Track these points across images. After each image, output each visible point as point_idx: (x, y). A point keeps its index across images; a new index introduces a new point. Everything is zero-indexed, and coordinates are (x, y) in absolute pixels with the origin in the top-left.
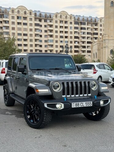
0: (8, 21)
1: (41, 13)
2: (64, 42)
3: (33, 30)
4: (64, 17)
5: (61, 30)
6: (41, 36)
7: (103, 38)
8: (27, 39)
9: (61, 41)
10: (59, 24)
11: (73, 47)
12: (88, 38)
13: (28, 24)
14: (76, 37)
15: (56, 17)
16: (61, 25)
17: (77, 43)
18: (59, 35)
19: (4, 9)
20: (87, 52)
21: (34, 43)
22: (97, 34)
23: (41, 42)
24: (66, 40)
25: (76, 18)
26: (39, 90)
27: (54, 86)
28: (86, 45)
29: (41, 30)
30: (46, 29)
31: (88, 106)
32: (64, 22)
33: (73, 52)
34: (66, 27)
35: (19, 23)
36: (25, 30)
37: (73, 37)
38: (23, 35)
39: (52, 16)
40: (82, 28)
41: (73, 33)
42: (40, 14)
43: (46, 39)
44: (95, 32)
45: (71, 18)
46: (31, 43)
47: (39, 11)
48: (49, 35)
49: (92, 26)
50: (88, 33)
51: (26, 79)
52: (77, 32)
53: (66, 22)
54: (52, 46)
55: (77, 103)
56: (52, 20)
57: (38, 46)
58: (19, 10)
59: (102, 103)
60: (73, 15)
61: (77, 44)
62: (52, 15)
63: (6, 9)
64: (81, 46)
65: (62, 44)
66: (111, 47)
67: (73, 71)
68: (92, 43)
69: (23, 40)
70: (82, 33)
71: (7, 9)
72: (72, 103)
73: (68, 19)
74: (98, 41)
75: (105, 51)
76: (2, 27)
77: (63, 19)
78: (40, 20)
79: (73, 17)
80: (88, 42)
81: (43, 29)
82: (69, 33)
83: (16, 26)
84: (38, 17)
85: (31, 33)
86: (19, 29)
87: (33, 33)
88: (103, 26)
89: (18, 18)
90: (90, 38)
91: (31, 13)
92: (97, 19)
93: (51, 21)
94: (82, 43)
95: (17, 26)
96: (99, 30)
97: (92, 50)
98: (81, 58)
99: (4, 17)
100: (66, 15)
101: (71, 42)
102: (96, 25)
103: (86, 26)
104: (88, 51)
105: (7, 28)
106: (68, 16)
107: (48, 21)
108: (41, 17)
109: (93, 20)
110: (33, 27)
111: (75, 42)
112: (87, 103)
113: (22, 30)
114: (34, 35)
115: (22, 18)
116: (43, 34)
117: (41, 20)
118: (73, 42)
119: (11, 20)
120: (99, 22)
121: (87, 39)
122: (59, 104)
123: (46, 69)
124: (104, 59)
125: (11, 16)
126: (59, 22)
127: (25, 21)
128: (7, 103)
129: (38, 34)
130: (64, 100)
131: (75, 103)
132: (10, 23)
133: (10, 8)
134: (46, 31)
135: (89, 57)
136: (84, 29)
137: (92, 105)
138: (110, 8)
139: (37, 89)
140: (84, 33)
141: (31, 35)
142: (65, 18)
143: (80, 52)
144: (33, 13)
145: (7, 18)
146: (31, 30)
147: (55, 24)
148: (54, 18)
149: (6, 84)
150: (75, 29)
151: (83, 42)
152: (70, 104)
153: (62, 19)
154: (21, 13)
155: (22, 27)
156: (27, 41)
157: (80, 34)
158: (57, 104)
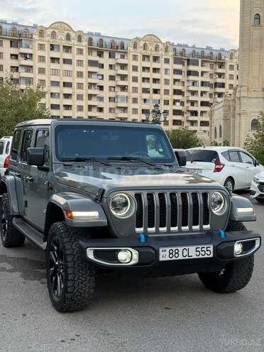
0: (31, 55)
1: (103, 38)
2: (151, 102)
3: (85, 74)
4: (151, 47)
5: (146, 75)
6: (101, 88)
7: (235, 94)
8: (71, 95)
9: (145, 100)
10: (140, 63)
11: (171, 112)
12: (203, 93)
13: (75, 62)
14: (176, 92)
15: (135, 46)
16: (146, 64)
17: (178, 104)
18: (141, 85)
19: (22, 28)
20: (201, 125)
21: (85, 103)
22: (223, 85)
23: (100, 100)
24: (156, 97)
25: (179, 50)
26: (75, 214)
27: (114, 204)
28: (199, 108)
29: (103, 76)
30: (112, 73)
31: (201, 256)
32: (151, 58)
33: (171, 123)
34: (155, 70)
35: (53, 60)
36: (68, 73)
37: (171, 92)
38: (62, 85)
39: (125, 46)
40: (189, 73)
41: (171, 82)
42: (101, 41)
43: (112, 95)
44: (219, 80)
45: (166, 50)
46: (80, 103)
47: (98, 35)
48: (118, 86)
49: (212, 67)
50: (203, 84)
51: (48, 183)
52: (179, 80)
53: (156, 59)
54: (125, 109)
55: (174, 249)
56: (126, 53)
57: (94, 110)
58: (55, 30)
59: (238, 248)
60: (171, 42)
61: (178, 107)
62: (125, 42)
63: (27, 28)
64: (188, 111)
65: (146, 107)
66: (253, 114)
67: (166, 164)
68: (212, 104)
69: (62, 96)
70: (191, 84)
71: (29, 29)
72: (161, 250)
73: (161, 53)
74: (225, 100)
75: (240, 122)
76: (17, 68)
77: (150, 52)
78: (100, 54)
79: (171, 49)
80: (203, 104)
81: (107, 72)
82: (162, 81)
83: (47, 65)
84: (95, 46)
85: (80, 80)
86: (55, 72)
87: (85, 80)
88: (235, 67)
89: (52, 47)
90: (208, 95)
91: (80, 39)
92: (222, 53)
93: (123, 57)
94: (189, 104)
95: (49, 66)
96: (227, 76)
97: (211, 119)
98: (188, 136)
99: (22, 46)
100: (155, 44)
101: (166, 102)
102: (221, 65)
103: (199, 69)
104: (202, 122)
105: (29, 68)
106: (161, 46)
107: (118, 56)
108: (102, 46)
109: (215, 54)
110: (85, 69)
111: (175, 102)
112: (200, 250)
113: (61, 74)
114: (85, 86)
115: (61, 48)
116: (106, 83)
117: (103, 52)
118: (171, 103)
119: (37, 53)
120: (227, 59)
121: (202, 95)
122: (125, 251)
123: (98, 159)
124: (237, 141)
125: (37, 43)
126: (140, 57)
127: (67, 56)
128: (6, 240)
129: (95, 84)
130: (139, 239)
131: (168, 249)
132: (36, 58)
133: (35, 27)
134: (112, 78)
135: (206, 136)
136: (196, 74)
137: (211, 256)
138: (252, 28)
139: (69, 211)
140: (194, 83)
141: (80, 86)
142: (153, 49)
143: (186, 124)
144: (85, 38)
145: (28, 47)
146: (80, 74)
147: (132, 63)
148: (131, 49)
149: (5, 194)
150: (174, 73)
151: (193, 103)
152: (153, 252)
153: (148, 53)
154: (59, 37)
155: (61, 67)
156: (71, 98)
157: (186, 84)
158: (120, 250)
